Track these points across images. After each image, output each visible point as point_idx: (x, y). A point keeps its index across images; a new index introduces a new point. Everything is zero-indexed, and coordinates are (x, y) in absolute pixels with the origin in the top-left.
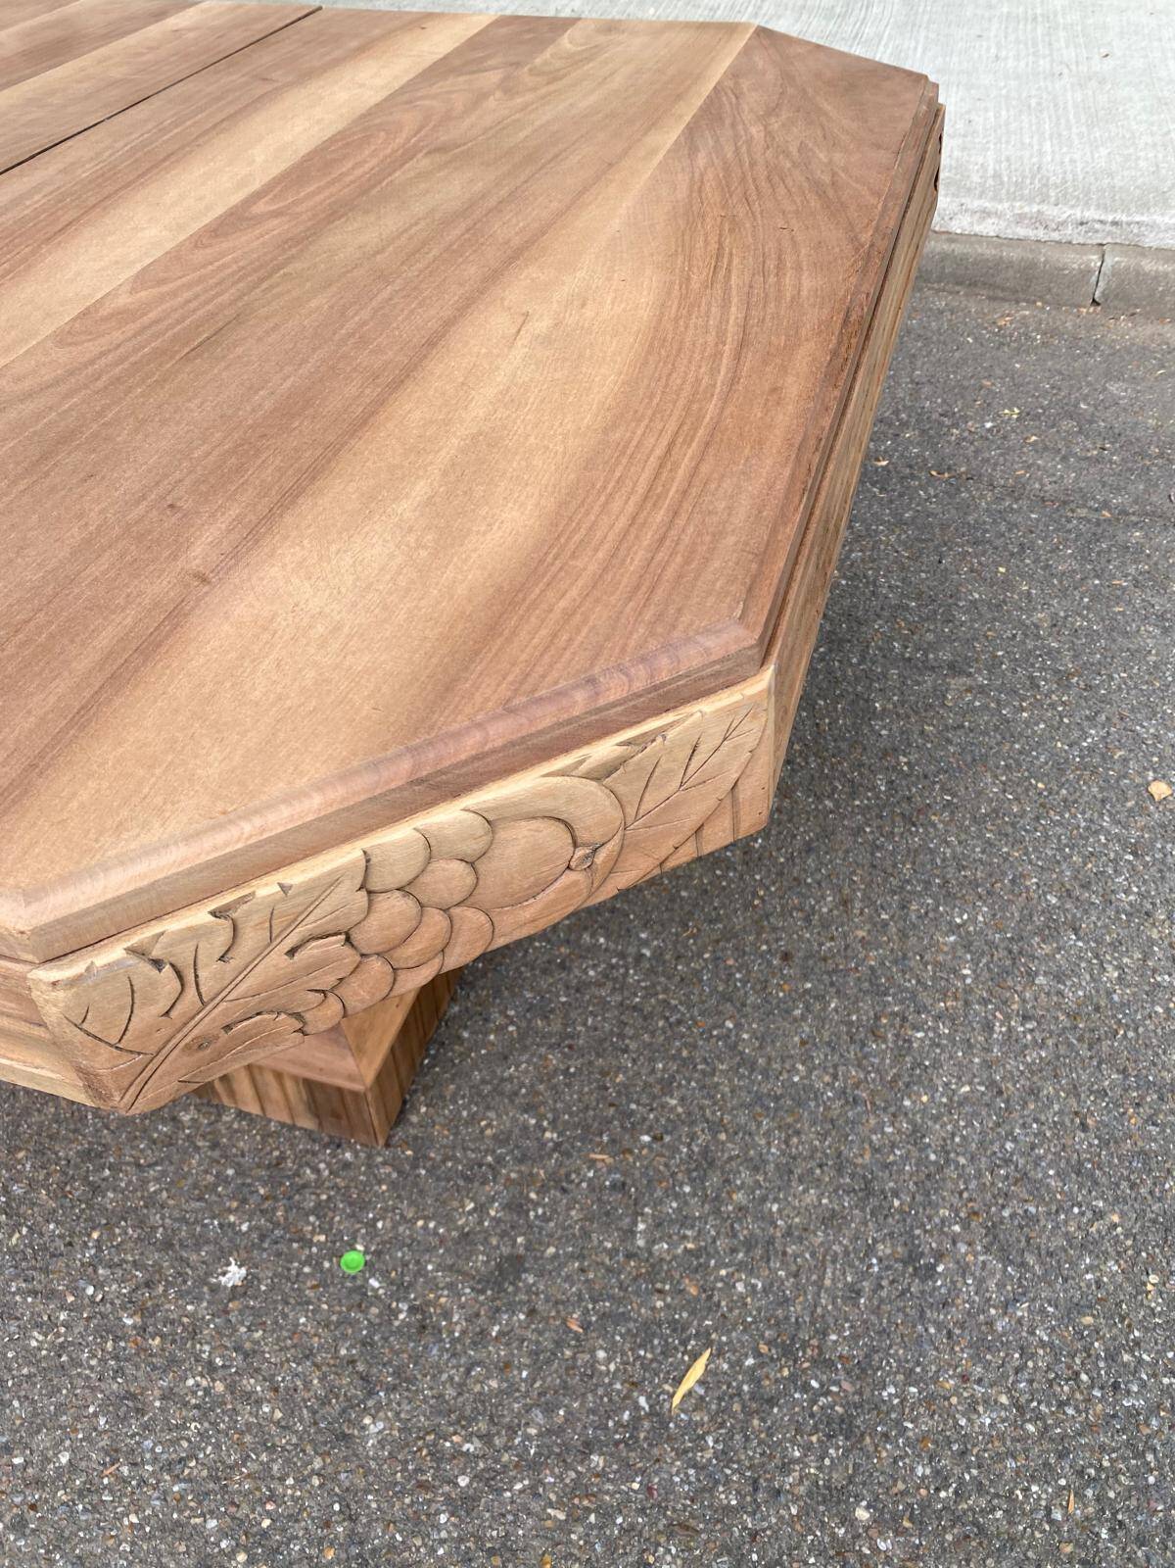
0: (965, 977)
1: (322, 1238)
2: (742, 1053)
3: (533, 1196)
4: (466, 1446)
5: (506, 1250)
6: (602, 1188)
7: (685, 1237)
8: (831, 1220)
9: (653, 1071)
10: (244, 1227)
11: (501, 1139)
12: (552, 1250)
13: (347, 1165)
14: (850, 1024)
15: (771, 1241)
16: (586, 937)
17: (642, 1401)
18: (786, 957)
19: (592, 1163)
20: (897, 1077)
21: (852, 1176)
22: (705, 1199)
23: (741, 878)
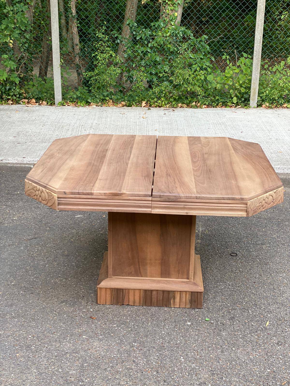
0: (285, 282)
1: (200, 318)
2: (254, 293)
3: (230, 311)
4: (239, 334)
5: (231, 316)
6: (241, 309)
7: (257, 312)
8: (278, 308)
9: (241, 297)
10: (187, 319)
11: (220, 306)
12: (238, 315)
13: (198, 311)
14: (269, 289)
15: (271, 311)
16: (218, 283)
17: (261, 327)
18: (254, 282)
19: (238, 307)
20: (280, 293)
21: (279, 304)
22: (258, 308)
23: (241, 274)
